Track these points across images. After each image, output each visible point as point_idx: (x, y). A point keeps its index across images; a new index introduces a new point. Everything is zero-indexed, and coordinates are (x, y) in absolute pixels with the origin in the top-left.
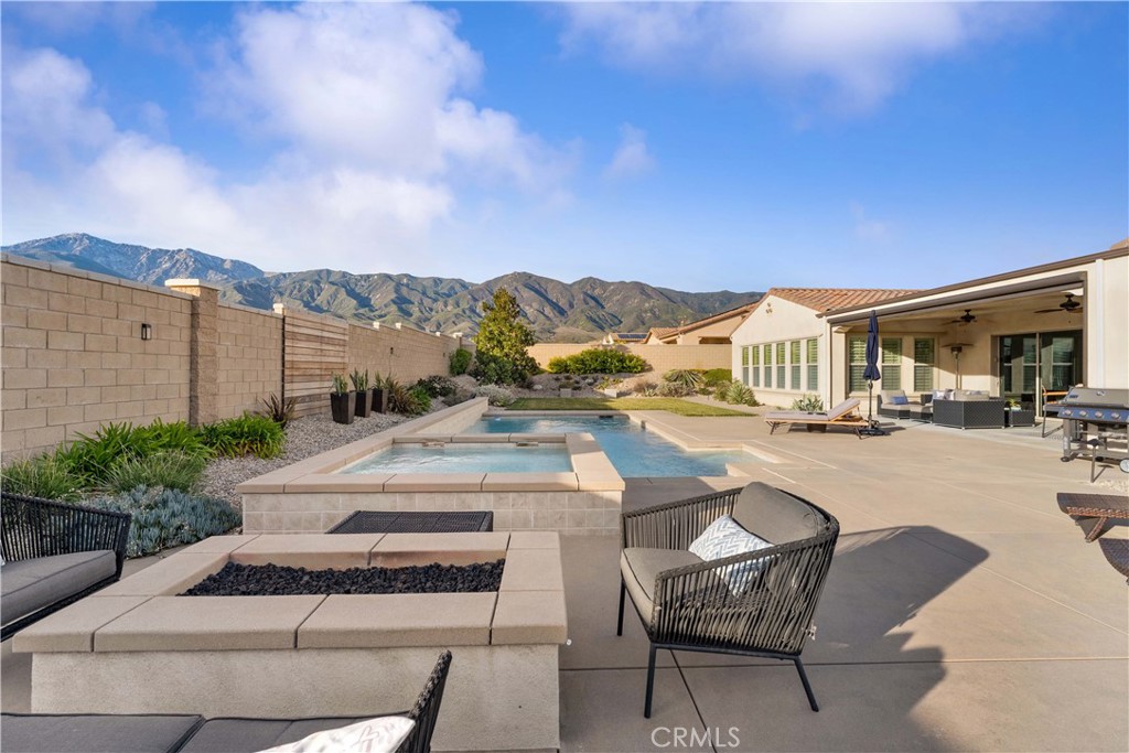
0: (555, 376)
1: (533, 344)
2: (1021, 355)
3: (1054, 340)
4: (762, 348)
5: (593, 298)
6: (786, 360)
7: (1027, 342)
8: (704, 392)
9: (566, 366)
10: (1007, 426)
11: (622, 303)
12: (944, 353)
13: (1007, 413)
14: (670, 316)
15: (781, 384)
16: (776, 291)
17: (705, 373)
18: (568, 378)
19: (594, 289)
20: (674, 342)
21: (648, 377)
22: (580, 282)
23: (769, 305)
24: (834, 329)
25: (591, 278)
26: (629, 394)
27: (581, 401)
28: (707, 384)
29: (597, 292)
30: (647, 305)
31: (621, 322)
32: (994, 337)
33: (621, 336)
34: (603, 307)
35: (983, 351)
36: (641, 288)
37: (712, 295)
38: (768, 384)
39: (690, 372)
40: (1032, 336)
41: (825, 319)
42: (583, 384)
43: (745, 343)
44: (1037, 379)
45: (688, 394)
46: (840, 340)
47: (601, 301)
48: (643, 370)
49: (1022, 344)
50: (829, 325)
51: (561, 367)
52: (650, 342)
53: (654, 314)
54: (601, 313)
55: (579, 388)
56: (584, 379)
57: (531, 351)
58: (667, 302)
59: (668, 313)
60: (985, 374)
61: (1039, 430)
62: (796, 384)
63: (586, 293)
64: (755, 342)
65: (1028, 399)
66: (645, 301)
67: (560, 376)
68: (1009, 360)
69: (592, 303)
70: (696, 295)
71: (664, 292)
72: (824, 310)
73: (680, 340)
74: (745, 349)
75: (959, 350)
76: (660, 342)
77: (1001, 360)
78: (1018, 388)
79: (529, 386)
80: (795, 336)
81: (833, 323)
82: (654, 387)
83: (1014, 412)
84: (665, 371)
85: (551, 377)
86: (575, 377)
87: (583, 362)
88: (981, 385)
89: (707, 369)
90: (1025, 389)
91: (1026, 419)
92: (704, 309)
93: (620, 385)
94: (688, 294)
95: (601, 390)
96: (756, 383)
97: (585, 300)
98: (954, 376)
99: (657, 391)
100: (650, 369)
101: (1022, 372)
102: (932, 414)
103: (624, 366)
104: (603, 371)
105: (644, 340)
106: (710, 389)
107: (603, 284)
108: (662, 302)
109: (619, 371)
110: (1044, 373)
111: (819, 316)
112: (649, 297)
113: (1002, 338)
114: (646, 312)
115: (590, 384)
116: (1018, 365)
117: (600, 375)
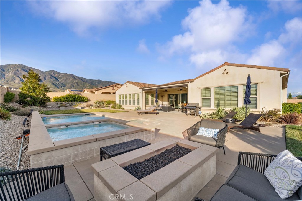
0: (56, 103)
1: (49, 92)
4: (125, 96)
5: (54, 77)
6: (131, 99)
8: (107, 107)
9: (60, 100)
11: (66, 80)
12: (160, 97)
14: (82, 85)
15: (130, 104)
16: (128, 82)
17: (106, 101)
18: (61, 103)
19: (55, 75)
20: (94, 93)
21: (89, 103)
22: (49, 71)
23: (127, 85)
24: (143, 92)
25: (53, 70)
26: (85, 108)
27: (68, 111)
28: (107, 105)
29: (56, 76)
30: (75, 81)
31: (66, 86)
32: (168, 94)
33: (71, 90)
34: (58, 81)
35: (166, 97)
36: (73, 76)
37: (95, 80)
38: (126, 104)
39: (102, 101)
41: (141, 89)
42: (67, 105)
43: (120, 94)
45: (103, 107)
46: (144, 94)
47: (58, 79)
48: (88, 101)
50: (142, 91)
51: (58, 100)
52: (85, 92)
53: (77, 84)
54: (58, 82)
55: (67, 107)
56: (68, 104)
57: (48, 94)
58: (82, 81)
59: (82, 84)
60: (166, 101)
62: (134, 104)
63: (51, 75)
64: (123, 94)
66: (74, 80)
67: (58, 103)
68: (169, 99)
69: (54, 79)
70: (90, 80)
71: (80, 78)
72: (141, 87)
73: (96, 92)
74: (120, 96)
75: (163, 97)
76: (89, 93)
79: (46, 107)
80: (134, 93)
81: (143, 90)
82: (93, 106)
84: (94, 101)
85: (54, 103)
86: (64, 103)
87: (67, 98)
88: (166, 103)
89: (106, 100)
92: (93, 84)
93: (81, 105)
94: (88, 79)
95: (75, 107)
96: (123, 104)
97: (51, 78)
98: (162, 102)
99: (94, 107)
100: (90, 100)
102: (162, 109)
103: (82, 100)
104: (74, 101)
105: (83, 92)
106: (108, 106)
107: (58, 73)
108: (80, 81)
109: (80, 101)
111: (140, 89)
112: (76, 79)
114: (74, 83)
115: (70, 105)
117: (74, 102)
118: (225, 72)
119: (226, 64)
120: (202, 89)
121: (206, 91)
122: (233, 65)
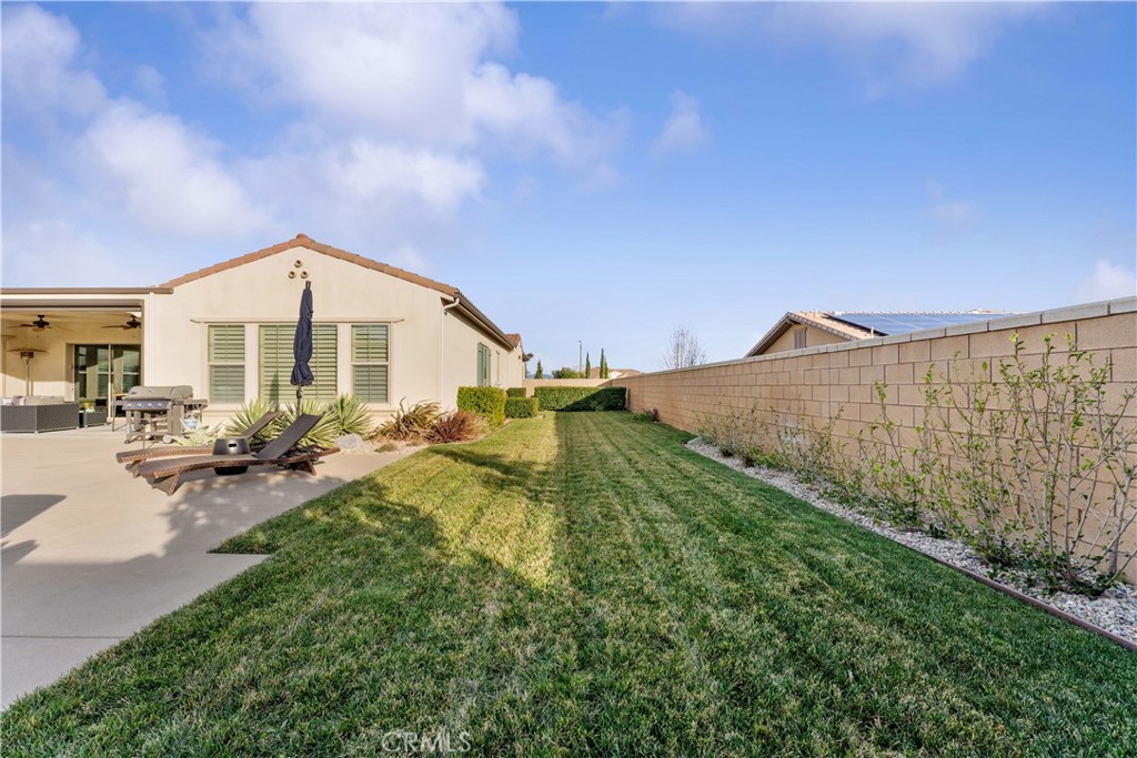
2: (95, 363)
3: (125, 352)
7: (101, 352)
10: (81, 426)
13: (81, 415)
32: (69, 345)
35: (57, 358)
40: (105, 347)
44: (109, 384)
49: (96, 353)
60: (59, 380)
61: (110, 427)
65: (101, 403)
68: (84, 368)
77: (76, 367)
78: (92, 394)
83: (89, 414)
88: (57, 390)
90: (99, 395)
91: (99, 420)
101: (97, 380)
110: (116, 381)
113: (77, 347)
116: (92, 373)
118: (299, 272)
119: (302, 241)
120: (212, 326)
121: (226, 335)
122: (323, 250)
